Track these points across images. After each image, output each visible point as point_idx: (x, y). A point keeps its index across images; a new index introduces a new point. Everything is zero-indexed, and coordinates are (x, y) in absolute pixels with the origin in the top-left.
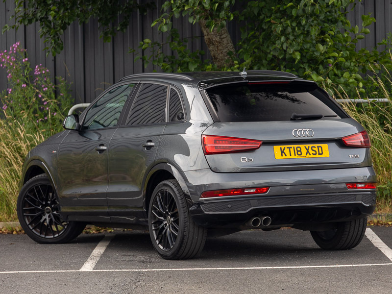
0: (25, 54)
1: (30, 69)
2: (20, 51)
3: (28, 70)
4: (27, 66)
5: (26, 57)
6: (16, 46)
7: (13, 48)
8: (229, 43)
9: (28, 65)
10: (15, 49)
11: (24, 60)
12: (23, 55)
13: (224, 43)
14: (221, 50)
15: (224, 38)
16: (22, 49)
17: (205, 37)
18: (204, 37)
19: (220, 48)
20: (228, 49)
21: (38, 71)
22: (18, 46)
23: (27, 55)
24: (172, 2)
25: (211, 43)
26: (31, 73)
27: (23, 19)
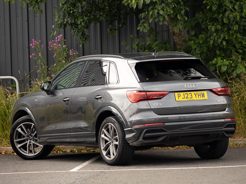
0: (65, 43)
1: (68, 52)
2: (62, 40)
3: (66, 52)
4: (65, 50)
5: (65, 45)
6: (60, 37)
7: (58, 39)
8: (185, 34)
9: (67, 49)
10: (59, 39)
11: (64, 46)
12: (63, 43)
13: (182, 34)
14: (180, 38)
15: (182, 31)
18: (170, 30)
19: (180, 37)
20: (185, 38)
21: (71, 53)
22: (61, 37)
23: (66, 43)
24: (147, 13)
25: (174, 34)
26: (68, 54)
27: (61, 25)
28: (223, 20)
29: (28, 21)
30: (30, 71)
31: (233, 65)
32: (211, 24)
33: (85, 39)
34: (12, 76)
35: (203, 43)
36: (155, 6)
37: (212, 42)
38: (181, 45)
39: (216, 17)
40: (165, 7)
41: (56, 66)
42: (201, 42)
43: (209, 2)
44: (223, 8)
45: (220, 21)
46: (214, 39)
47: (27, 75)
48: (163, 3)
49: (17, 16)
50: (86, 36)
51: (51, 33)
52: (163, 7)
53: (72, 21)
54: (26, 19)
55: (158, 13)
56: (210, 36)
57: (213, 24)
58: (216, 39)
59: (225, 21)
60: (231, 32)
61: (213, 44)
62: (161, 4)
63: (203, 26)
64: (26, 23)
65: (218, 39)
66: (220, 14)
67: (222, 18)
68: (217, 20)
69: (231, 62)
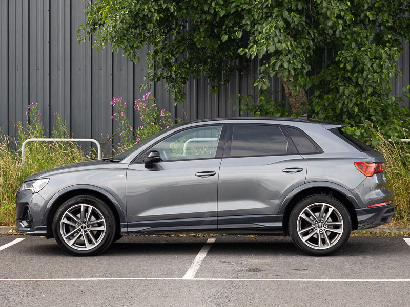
0: (154, 101)
1: (158, 112)
2: (151, 99)
3: (156, 113)
5: (155, 103)
6: (148, 95)
7: (145, 97)
8: (303, 96)
9: (156, 109)
10: (147, 97)
11: (153, 106)
13: (300, 96)
14: (298, 101)
16: (153, 97)
17: (286, 91)
19: (297, 99)
20: (303, 101)
21: (163, 114)
23: (156, 101)
24: (267, 65)
25: (291, 95)
26: (158, 115)
27: (154, 78)
28: (358, 80)
29: (113, 75)
30: (113, 134)
31: (365, 135)
32: (343, 84)
33: (182, 97)
34: (92, 138)
35: (328, 105)
36: (279, 56)
37: (340, 106)
38: (298, 108)
39: (349, 77)
40: (291, 59)
41: (143, 129)
42: (326, 104)
43: (342, 58)
44: (360, 65)
45: (355, 81)
46: (344, 103)
47: (110, 138)
48: (290, 54)
49: (100, 69)
50: (182, 93)
51: (141, 86)
52: (289, 59)
53: (168, 74)
54: (111, 72)
55: (282, 66)
56: (339, 99)
57: (345, 84)
58: (346, 103)
59: (360, 82)
60: (363, 96)
61: (341, 109)
62: (287, 55)
63: (332, 86)
64: (110, 77)
65: (348, 103)
66: (355, 73)
67: (357, 78)
68: (350, 79)
69: (363, 131)
